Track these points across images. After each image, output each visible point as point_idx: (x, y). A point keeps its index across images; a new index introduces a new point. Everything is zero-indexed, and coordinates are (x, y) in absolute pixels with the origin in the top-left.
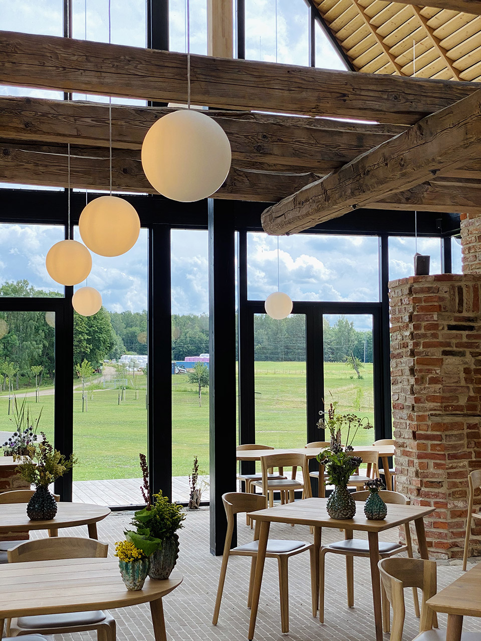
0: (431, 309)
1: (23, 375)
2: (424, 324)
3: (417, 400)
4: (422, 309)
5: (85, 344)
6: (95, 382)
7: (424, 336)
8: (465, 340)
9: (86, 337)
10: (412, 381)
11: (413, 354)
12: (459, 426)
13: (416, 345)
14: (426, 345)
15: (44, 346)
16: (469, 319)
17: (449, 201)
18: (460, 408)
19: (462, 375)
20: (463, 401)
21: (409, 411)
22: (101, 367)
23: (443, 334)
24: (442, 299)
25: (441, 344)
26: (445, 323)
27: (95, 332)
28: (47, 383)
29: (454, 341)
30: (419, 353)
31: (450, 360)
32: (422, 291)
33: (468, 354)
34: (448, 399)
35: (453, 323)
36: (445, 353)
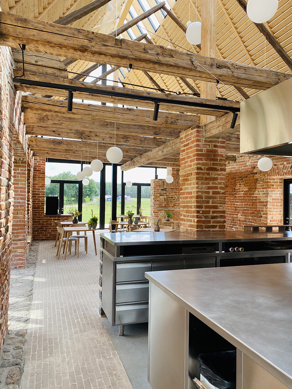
0: (157, 186)
1: (69, 201)
2: (156, 189)
3: (154, 205)
4: (156, 186)
5: (88, 191)
6: (91, 203)
7: (156, 191)
8: (164, 192)
9: (88, 189)
10: (154, 201)
11: (154, 195)
12: (163, 210)
13: (155, 193)
14: (157, 193)
15: (75, 192)
16: (166, 188)
17: (158, 165)
18: (163, 206)
19: (164, 200)
20: (164, 205)
21: (153, 207)
22: (93, 199)
23: (160, 191)
24: (160, 184)
25: (159, 193)
26: (161, 189)
27: (91, 188)
28: (76, 203)
29: (162, 193)
30: (155, 195)
31: (161, 197)
32: (156, 182)
33: (165, 195)
34: (160, 205)
35: (162, 189)
36: (160, 195)
